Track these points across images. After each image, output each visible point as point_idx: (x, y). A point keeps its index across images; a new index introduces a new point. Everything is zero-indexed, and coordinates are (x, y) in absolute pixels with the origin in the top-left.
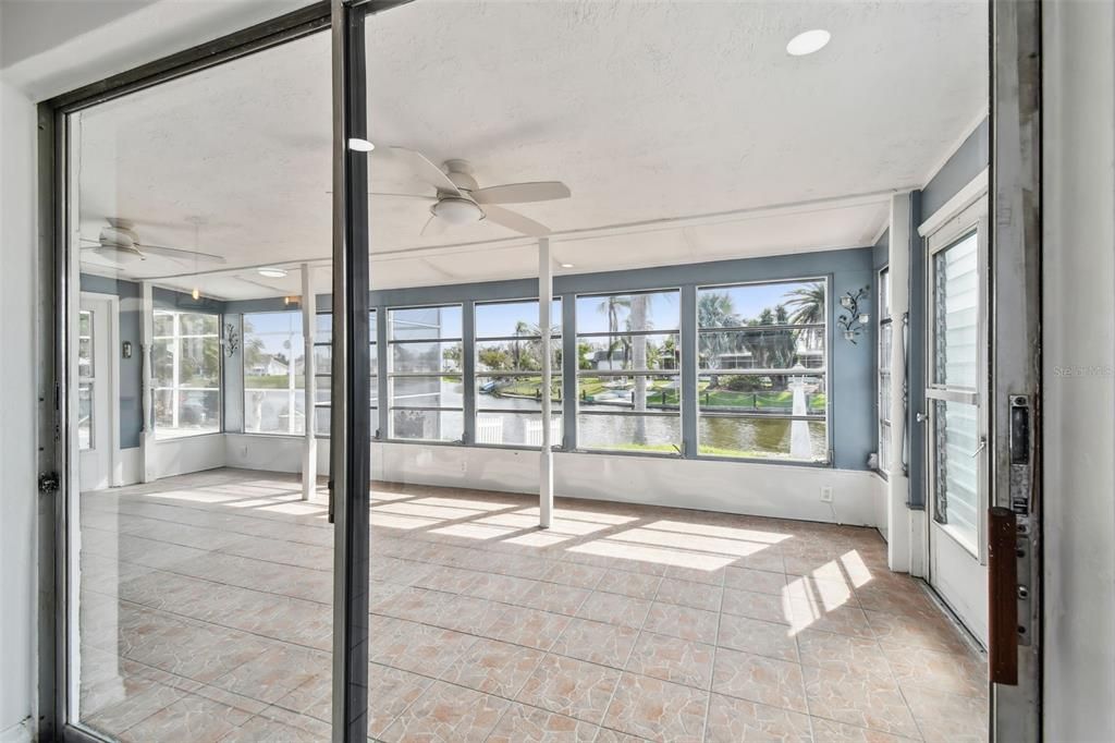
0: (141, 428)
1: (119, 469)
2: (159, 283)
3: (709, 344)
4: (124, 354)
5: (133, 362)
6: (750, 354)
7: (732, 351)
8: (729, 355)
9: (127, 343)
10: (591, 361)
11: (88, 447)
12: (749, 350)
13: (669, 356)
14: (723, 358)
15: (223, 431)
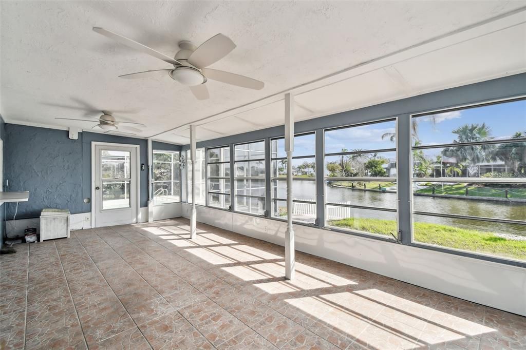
0: (148, 200)
1: (140, 216)
2: (155, 138)
3: (468, 157)
4: (142, 169)
5: (145, 172)
6: (503, 163)
7: (488, 161)
8: (486, 163)
9: (143, 164)
10: (387, 169)
11: (128, 206)
12: (501, 159)
13: (439, 165)
14: (481, 166)
15: (181, 201)
